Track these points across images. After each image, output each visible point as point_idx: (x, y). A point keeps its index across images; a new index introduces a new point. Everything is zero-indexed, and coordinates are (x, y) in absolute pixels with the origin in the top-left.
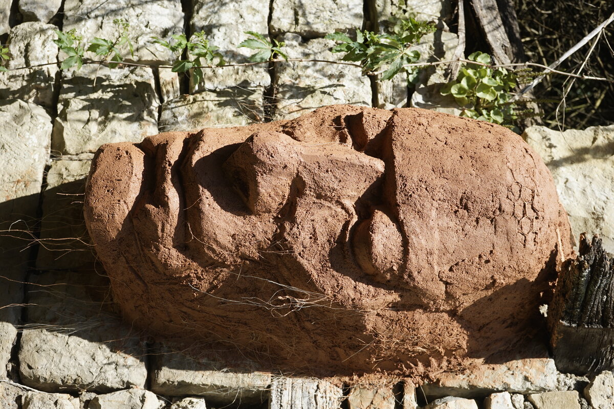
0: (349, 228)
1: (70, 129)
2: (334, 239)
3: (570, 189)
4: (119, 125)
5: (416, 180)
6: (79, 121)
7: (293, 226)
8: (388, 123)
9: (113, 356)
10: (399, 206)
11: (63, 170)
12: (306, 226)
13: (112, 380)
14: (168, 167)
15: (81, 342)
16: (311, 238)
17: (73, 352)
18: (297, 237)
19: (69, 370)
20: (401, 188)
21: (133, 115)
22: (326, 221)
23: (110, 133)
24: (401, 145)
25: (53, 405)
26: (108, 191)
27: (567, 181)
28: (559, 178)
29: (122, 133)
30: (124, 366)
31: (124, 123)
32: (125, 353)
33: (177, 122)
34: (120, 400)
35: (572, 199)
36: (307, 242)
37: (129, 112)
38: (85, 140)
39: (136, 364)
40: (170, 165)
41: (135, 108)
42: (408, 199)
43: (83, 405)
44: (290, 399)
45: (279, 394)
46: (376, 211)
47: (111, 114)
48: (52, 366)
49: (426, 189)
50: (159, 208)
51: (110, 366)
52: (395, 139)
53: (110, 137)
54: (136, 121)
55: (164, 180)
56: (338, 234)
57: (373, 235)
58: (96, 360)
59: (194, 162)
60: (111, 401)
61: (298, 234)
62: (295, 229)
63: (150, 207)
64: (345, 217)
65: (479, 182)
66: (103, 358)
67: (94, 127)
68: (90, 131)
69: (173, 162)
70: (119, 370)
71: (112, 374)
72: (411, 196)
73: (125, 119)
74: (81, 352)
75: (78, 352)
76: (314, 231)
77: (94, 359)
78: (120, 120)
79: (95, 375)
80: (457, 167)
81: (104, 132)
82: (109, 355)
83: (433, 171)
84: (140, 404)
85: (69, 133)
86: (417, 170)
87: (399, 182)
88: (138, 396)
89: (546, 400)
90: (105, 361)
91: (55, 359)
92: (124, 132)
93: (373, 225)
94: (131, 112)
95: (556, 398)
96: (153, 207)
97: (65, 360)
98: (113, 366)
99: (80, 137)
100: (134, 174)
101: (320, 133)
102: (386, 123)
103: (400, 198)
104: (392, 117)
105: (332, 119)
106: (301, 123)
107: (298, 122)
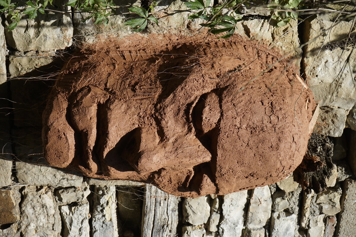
0: (189, 181)
1: (16, 33)
2: (181, 183)
3: (327, 67)
4: (48, 31)
5: (227, 168)
6: (21, 26)
7: (159, 177)
8: (216, 125)
9: (65, 175)
10: (216, 177)
11: (18, 65)
12: (166, 177)
14: (90, 151)
15: (47, 169)
16: (168, 181)
17: (44, 174)
18: (161, 182)
19: (44, 182)
20: (219, 171)
21: (56, 21)
22: (177, 174)
23: (43, 37)
24: (222, 147)
25: (38, 197)
26: (57, 156)
27: (327, 62)
28: (322, 59)
29: (51, 37)
30: (71, 180)
31: (50, 29)
32: (71, 174)
33: (85, 24)
34: (71, 195)
35: (326, 73)
36: (167, 183)
37: (53, 20)
38: (28, 41)
39: (77, 178)
40: (90, 150)
41: (56, 17)
42: (222, 176)
43: (53, 194)
44: (155, 190)
45: (150, 187)
46: (204, 175)
47: (42, 22)
48: (35, 181)
49: (232, 172)
50: (86, 169)
51: (64, 180)
52: (219, 142)
53: (43, 39)
54: (58, 26)
55: (88, 158)
56: (183, 182)
57: (201, 191)
58: (57, 177)
60: (67, 196)
61: (162, 180)
62: (160, 179)
64: (187, 172)
66: (60, 176)
67: (32, 32)
68: (30, 36)
69: (92, 148)
70: (69, 182)
71: (66, 183)
72: (223, 175)
73: (53, 25)
74: (48, 173)
75: (47, 174)
76: (171, 179)
77: (56, 177)
78: (47, 27)
79: (57, 183)
80: (251, 161)
81: (39, 37)
82: (63, 175)
83: (238, 162)
84: (82, 197)
85: (16, 35)
86: (229, 163)
87: (218, 169)
88: (80, 195)
89: (283, 182)
90: (61, 178)
91: (35, 177)
92: (52, 36)
93: (201, 186)
94: (55, 20)
95: (288, 181)
96: (83, 168)
97: (41, 177)
98: (66, 180)
99: (24, 39)
100: (70, 149)
102: (215, 125)
103: (217, 175)
104: (219, 120)
105: (184, 108)
106: (166, 111)
107: (164, 109)
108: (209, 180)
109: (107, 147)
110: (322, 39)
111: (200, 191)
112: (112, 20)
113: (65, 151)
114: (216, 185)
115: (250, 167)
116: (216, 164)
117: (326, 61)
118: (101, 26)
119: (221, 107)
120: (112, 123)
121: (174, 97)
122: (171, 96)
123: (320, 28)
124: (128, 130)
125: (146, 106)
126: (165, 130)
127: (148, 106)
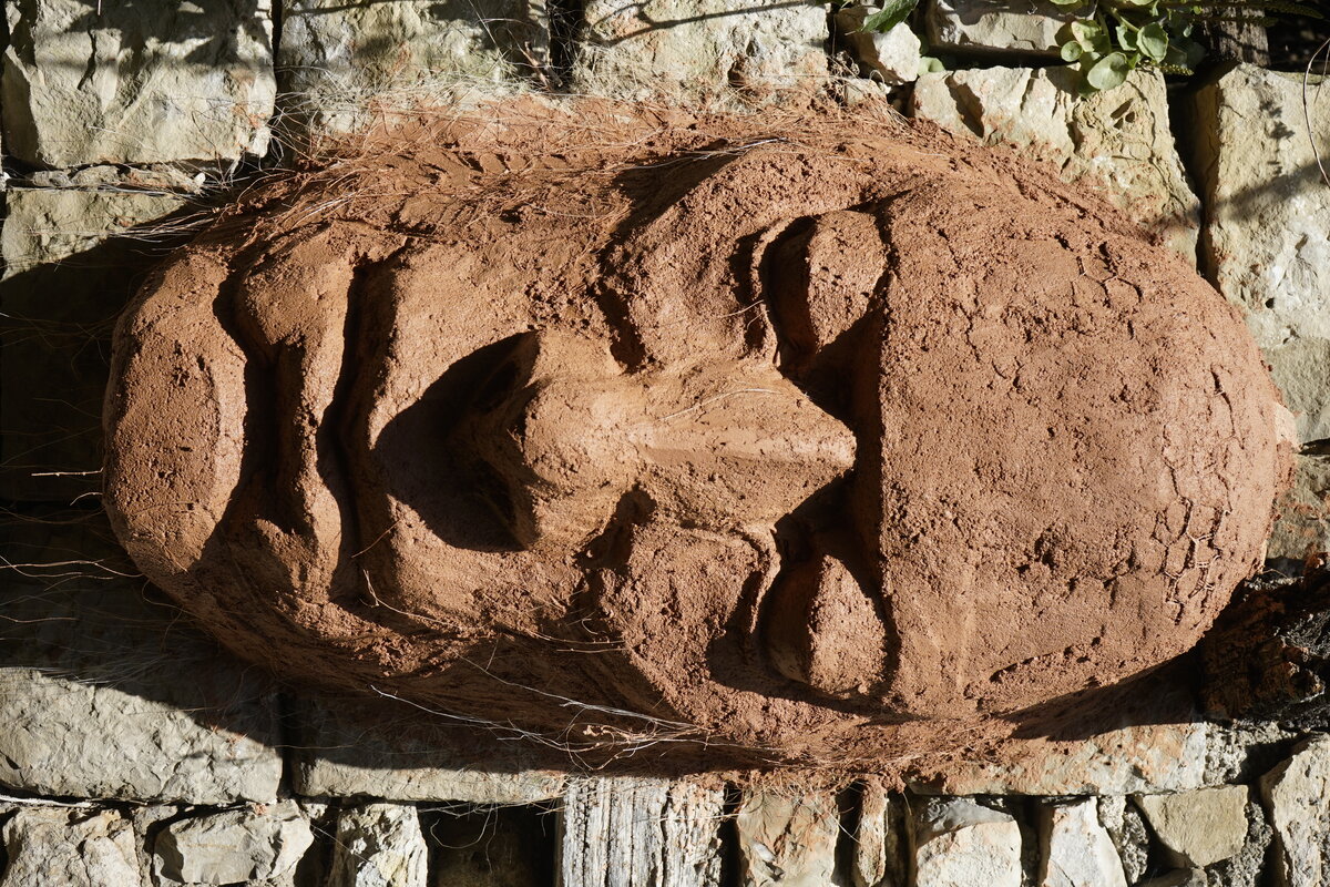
0: (759, 599)
1: (45, 89)
2: (721, 619)
3: (1308, 266)
4: (173, 80)
5: (931, 497)
6: (67, 64)
7: (623, 584)
8: (872, 303)
9: (202, 736)
10: (884, 559)
11: (41, 220)
12: (653, 585)
13: (202, 789)
14: (308, 428)
15: (125, 704)
16: (664, 612)
17: (110, 727)
18: (631, 611)
19: (103, 771)
20: (893, 518)
21: (207, 44)
22: (703, 570)
23: (151, 106)
24: (902, 392)
25: (74, 853)
26: (161, 475)
27: (1304, 242)
28: (1285, 233)
29: (181, 106)
30: (228, 760)
31: (184, 74)
32: (230, 730)
33: (324, 65)
34: (226, 842)
35: (1307, 292)
36: (656, 621)
37: (198, 37)
38: (90, 126)
39: (255, 755)
40: (313, 422)
41: (211, 25)
42: (907, 546)
43: (142, 843)
44: (606, 828)
45: (582, 816)
46: (827, 558)
47: (152, 44)
48: (65, 763)
49: (955, 522)
50: (290, 534)
51: (196, 761)
52: (888, 370)
53: (152, 116)
54: (215, 65)
55: (301, 466)
56: (730, 609)
57: (816, 637)
58: (163, 748)
59: (374, 435)
60: (205, 846)
61: (634, 603)
62: (627, 592)
63: (271, 529)
64: (751, 560)
65: (1088, 503)
66: (180, 741)
67: (108, 85)
68: (99, 100)
69: (319, 415)
70: (218, 771)
71: (202, 780)
72: (916, 539)
73: (194, 58)
74: (128, 726)
75: (120, 728)
76: (674, 595)
77: (159, 745)
78: (173, 64)
79: (164, 779)
80: (1037, 462)
81: (137, 104)
82: (194, 734)
83: (977, 470)
84: (272, 853)
85: (44, 101)
86: (936, 471)
87: (891, 503)
88: (266, 836)
89: (1175, 814)
90: (185, 750)
91: (68, 746)
92: (187, 102)
93: (816, 609)
94: (203, 38)
95: (1198, 808)
96: (277, 529)
97: (92, 747)
98: (204, 760)
99: (74, 115)
100: (222, 434)
101: (695, 304)
102: (866, 301)
103: (887, 541)
104: (884, 281)
105: (727, 249)
106: (647, 264)
107: (640, 257)
108: (850, 585)
109: (389, 394)
110: (1273, 148)
111: (810, 639)
112: (430, 41)
113: (199, 445)
114: (884, 608)
115: (1033, 500)
116: (879, 476)
117: (1300, 238)
118: (385, 65)
119: (885, 236)
120: (414, 301)
121: (681, 217)
122: (671, 213)
123: (1258, 104)
124: (484, 338)
125: (565, 259)
126: (647, 338)
127: (572, 257)
